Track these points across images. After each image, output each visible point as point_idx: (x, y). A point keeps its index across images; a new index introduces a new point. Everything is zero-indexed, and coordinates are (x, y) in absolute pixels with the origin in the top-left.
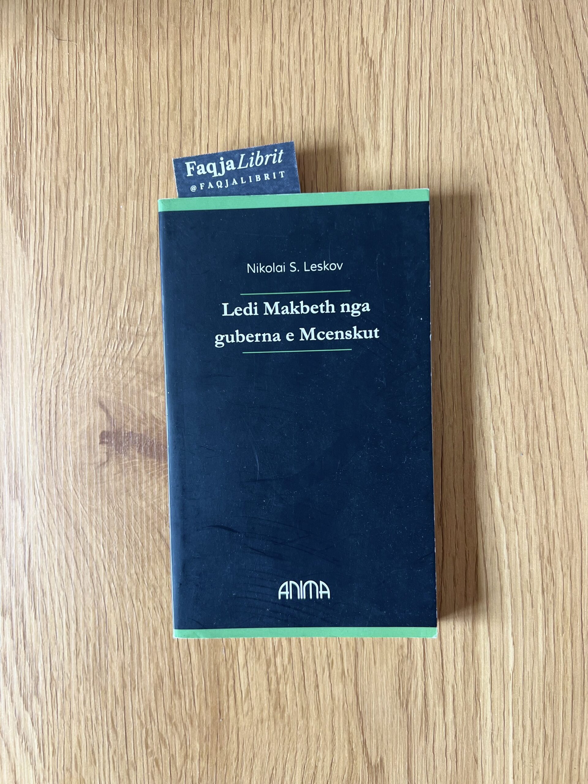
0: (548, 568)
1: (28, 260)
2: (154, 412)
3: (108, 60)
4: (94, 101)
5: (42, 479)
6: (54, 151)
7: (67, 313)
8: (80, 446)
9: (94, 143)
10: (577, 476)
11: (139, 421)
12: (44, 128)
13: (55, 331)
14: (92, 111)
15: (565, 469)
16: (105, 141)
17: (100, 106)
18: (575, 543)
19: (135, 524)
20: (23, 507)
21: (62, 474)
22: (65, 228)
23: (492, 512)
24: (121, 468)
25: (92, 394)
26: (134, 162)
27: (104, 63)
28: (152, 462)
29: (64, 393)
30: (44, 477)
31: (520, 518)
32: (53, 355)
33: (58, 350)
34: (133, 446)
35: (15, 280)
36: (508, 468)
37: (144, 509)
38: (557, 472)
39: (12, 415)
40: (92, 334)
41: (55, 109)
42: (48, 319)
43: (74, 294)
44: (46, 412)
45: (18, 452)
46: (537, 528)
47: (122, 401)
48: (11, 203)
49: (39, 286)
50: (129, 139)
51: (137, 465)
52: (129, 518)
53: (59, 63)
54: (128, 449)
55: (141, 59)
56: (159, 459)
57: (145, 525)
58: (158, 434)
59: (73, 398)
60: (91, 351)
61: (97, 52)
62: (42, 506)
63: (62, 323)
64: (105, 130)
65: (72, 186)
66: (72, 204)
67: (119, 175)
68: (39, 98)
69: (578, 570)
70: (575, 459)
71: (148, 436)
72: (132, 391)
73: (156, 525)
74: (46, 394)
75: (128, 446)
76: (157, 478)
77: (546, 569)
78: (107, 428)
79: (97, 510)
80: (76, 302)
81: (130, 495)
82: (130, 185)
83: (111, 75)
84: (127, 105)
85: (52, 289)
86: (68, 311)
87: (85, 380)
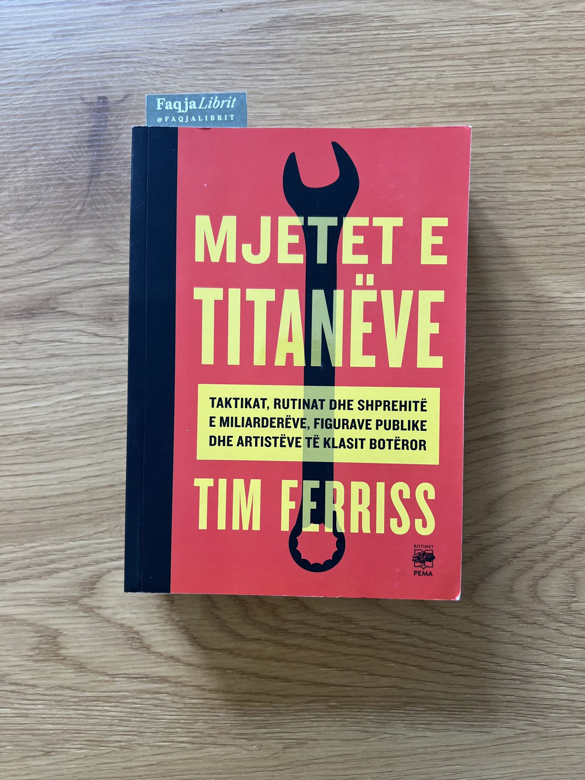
0: (22, 439)
1: (233, 35)
2: (124, 136)
3: (383, 88)
4: (352, 79)
5: (70, 54)
6: (314, 51)
7: (194, 66)
8: (96, 82)
9: (321, 80)
10: (91, 456)
11: (117, 125)
12: (331, 42)
13: (181, 59)
14: (345, 78)
15: (97, 446)
16: (324, 89)
17: (349, 84)
18: (41, 457)
19: (39, 126)
20: (49, 41)
21: (74, 69)
22: (258, 62)
23: (61, 394)
24: (81, 113)
25: (135, 88)
26: (309, 111)
27: (380, 85)
28: (86, 136)
29: (134, 67)
30: (71, 56)
31: (58, 415)
32: (162, 58)
33: (167, 61)
34: (98, 121)
35: (217, 26)
36: (96, 403)
37: (50, 133)
38: (94, 441)
39: (116, 29)
40: (181, 86)
41: (345, 50)
42: (190, 53)
43: (209, 71)
44: (119, 55)
45: (89, 36)
46: (51, 428)
47: (131, 111)
48: (274, 20)
49: (214, 44)
50: (325, 106)
51: (84, 125)
52: (44, 121)
53: (379, 51)
54: (95, 118)
55: (386, 112)
56: (89, 141)
57: (39, 133)
58: (107, 140)
59: (132, 74)
60: (167, 86)
61: (389, 79)
62: (50, 55)
63: (187, 63)
64: (332, 88)
65: (289, 66)
66: (275, 66)
67: (299, 100)
68: (353, 38)
69: (21, 461)
70: (104, 453)
71: (106, 133)
72: (139, 119)
73: (39, 142)
74: (133, 54)
75: (98, 118)
76: (74, 141)
77: (22, 437)
78: (110, 101)
79: (48, 97)
80: (203, 73)
81: (61, 121)
82: (291, 109)
83: (372, 91)
84: (351, 104)
85: (212, 54)
86: (197, 67)
87: (145, 83)
